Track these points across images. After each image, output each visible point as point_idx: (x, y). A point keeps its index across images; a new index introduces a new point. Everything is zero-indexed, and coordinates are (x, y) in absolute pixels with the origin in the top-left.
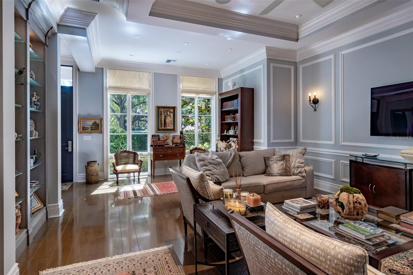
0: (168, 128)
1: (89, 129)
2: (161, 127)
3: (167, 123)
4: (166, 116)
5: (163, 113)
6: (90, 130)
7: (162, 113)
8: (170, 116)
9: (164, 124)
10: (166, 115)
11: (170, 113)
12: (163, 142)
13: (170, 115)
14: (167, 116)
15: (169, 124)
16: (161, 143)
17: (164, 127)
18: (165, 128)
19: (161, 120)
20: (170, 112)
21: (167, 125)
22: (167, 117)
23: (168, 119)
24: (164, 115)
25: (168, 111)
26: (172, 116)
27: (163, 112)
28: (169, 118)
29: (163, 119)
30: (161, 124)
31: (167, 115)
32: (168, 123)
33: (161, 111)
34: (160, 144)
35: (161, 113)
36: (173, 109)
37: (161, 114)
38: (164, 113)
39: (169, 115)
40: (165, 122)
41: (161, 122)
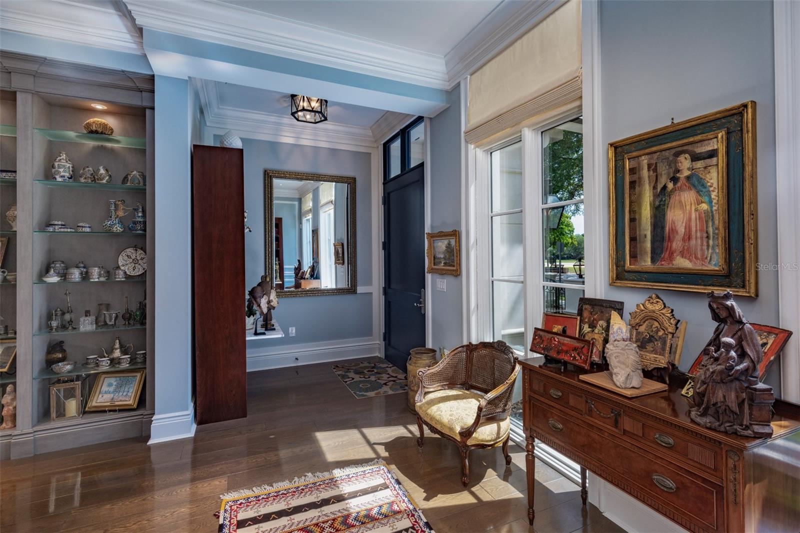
0: (683, 263)
1: (441, 262)
2: (634, 256)
3: (674, 231)
4: (665, 187)
5: (645, 173)
6: (442, 264)
7: (640, 178)
8: (696, 183)
9: (653, 242)
10: (663, 180)
11: (699, 164)
12: (575, 349)
13: (700, 180)
14: (670, 186)
15: (688, 237)
16: (567, 352)
17: (653, 260)
18: (664, 266)
19: (632, 220)
20: (695, 158)
21: (677, 244)
22: (675, 199)
23: (682, 206)
24: (655, 188)
25: (678, 154)
26: (714, 178)
27: (649, 166)
28: (688, 197)
29: (646, 212)
30: (633, 239)
31: (675, 180)
32: (681, 230)
33: (634, 164)
34: (558, 353)
35: (635, 177)
36: (719, 128)
37: (633, 184)
38: (655, 170)
39: (688, 178)
40: (663, 228)
41: (633, 229)
